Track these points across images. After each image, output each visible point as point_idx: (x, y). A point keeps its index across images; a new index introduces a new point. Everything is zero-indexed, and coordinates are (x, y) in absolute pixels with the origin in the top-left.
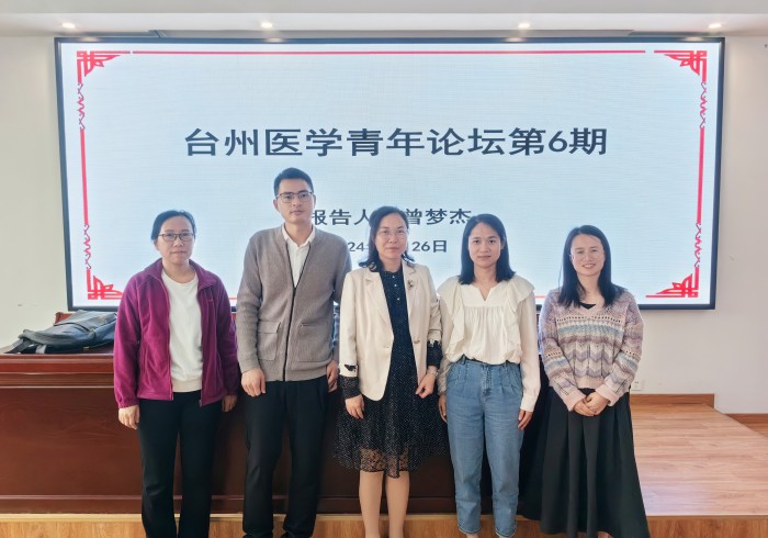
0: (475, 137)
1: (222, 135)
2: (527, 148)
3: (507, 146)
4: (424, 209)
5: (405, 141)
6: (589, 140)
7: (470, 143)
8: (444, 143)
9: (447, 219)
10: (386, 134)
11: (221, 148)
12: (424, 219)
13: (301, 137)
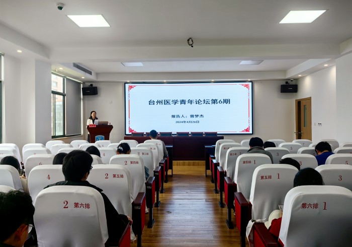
0: (204, 101)
1: (156, 101)
2: (214, 103)
3: (210, 102)
4: (195, 115)
5: (191, 102)
6: (227, 101)
7: (203, 102)
8: (198, 102)
9: (199, 117)
10: (187, 100)
11: (155, 103)
12: (195, 116)
13: (171, 101)
